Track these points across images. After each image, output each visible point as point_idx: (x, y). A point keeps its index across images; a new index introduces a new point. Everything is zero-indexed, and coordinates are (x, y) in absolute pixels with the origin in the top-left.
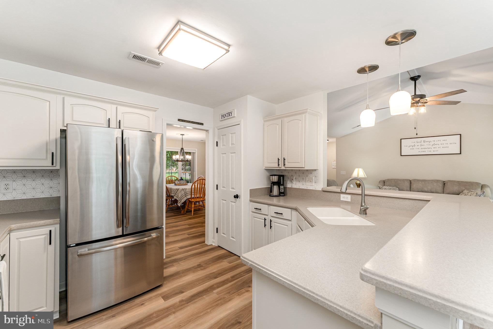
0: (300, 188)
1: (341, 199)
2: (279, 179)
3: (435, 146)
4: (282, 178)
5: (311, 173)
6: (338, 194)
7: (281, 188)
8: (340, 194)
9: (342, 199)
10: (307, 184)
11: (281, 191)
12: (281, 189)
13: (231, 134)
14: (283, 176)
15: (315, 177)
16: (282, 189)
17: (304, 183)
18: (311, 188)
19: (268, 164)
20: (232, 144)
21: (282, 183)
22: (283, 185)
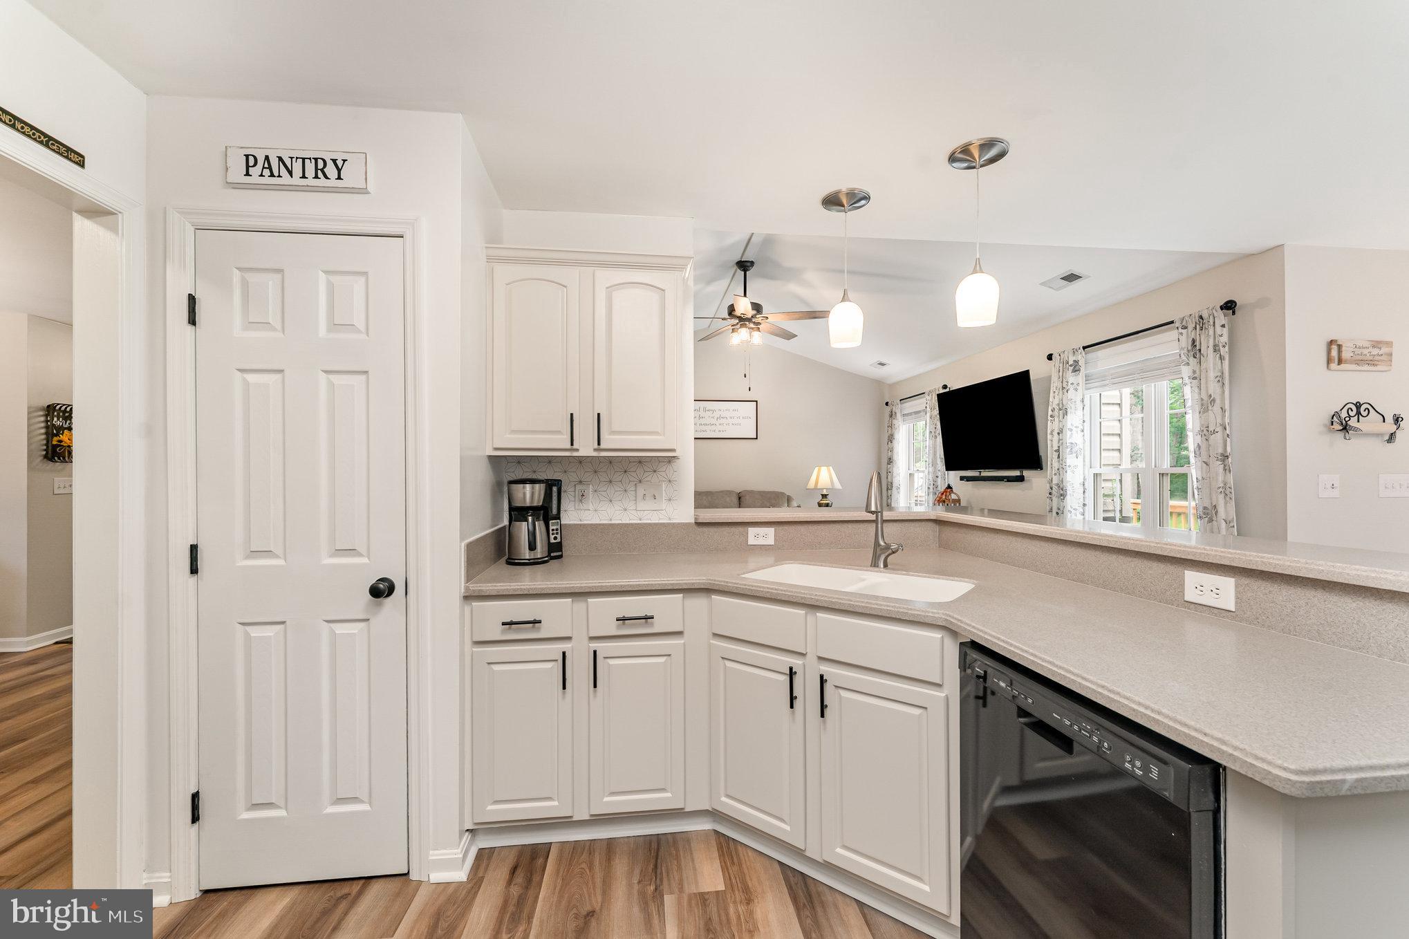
0: (613, 522)
1: (750, 542)
2: (548, 495)
3: (722, 421)
4: (555, 489)
5: (655, 471)
6: (740, 529)
7: (553, 530)
8: (746, 528)
9: (752, 541)
10: (642, 505)
11: (552, 541)
12: (551, 532)
13: (326, 272)
14: (558, 483)
15: (670, 481)
16: (557, 533)
17: (631, 505)
18: (654, 518)
19: (512, 436)
20: (334, 326)
21: (555, 511)
22: (558, 517)
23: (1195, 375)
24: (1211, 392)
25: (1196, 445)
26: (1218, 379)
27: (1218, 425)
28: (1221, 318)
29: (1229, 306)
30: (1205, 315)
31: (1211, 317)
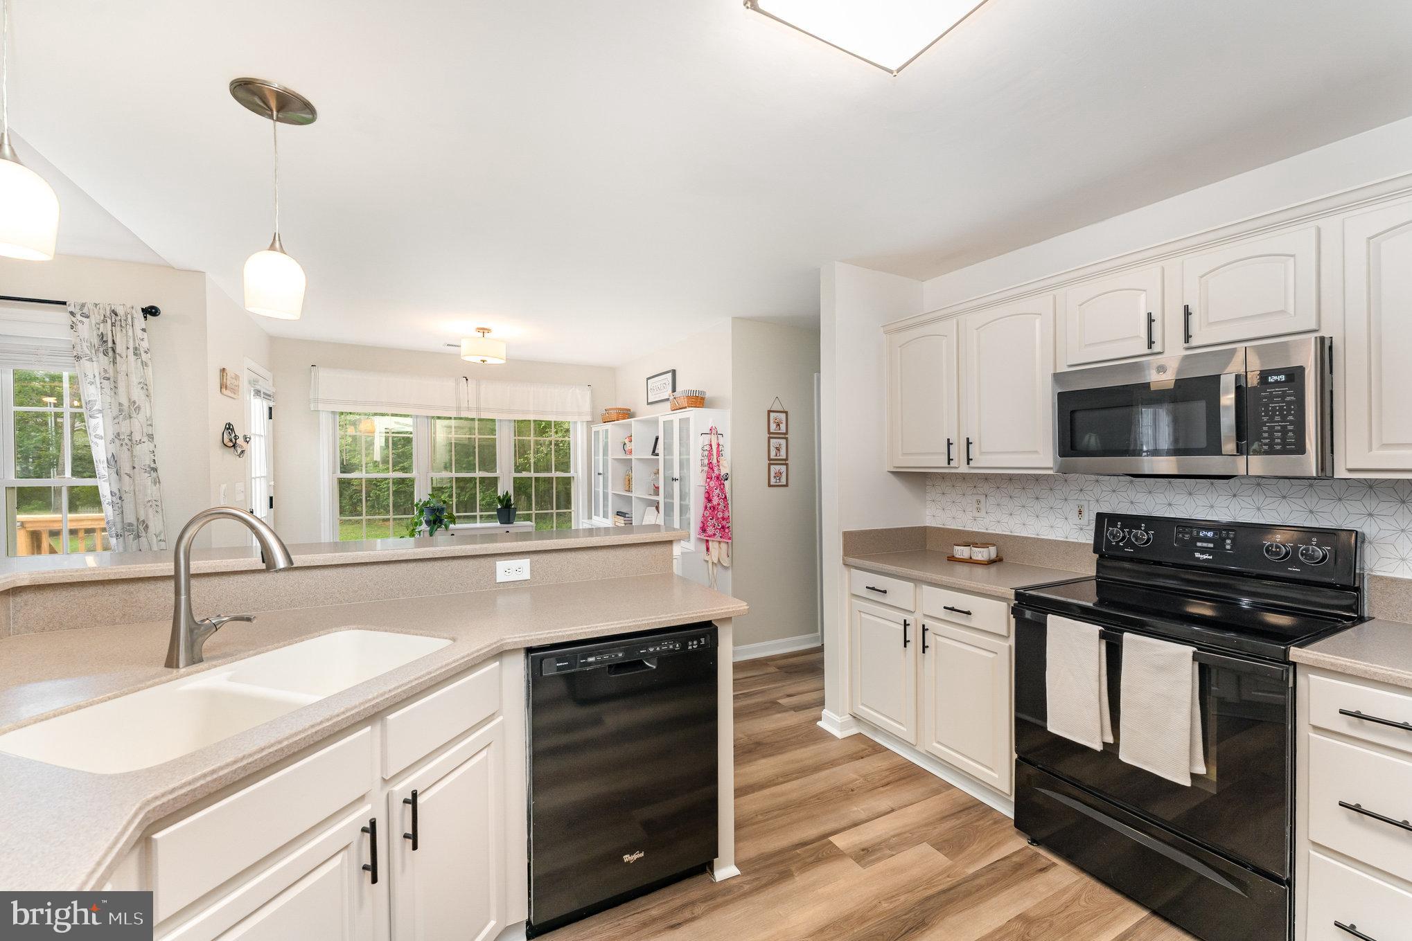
23: (107, 375)
24: (134, 398)
25: (110, 455)
26: (141, 385)
27: (145, 434)
28: (140, 321)
29: (151, 311)
30: (121, 311)
31: (129, 316)
